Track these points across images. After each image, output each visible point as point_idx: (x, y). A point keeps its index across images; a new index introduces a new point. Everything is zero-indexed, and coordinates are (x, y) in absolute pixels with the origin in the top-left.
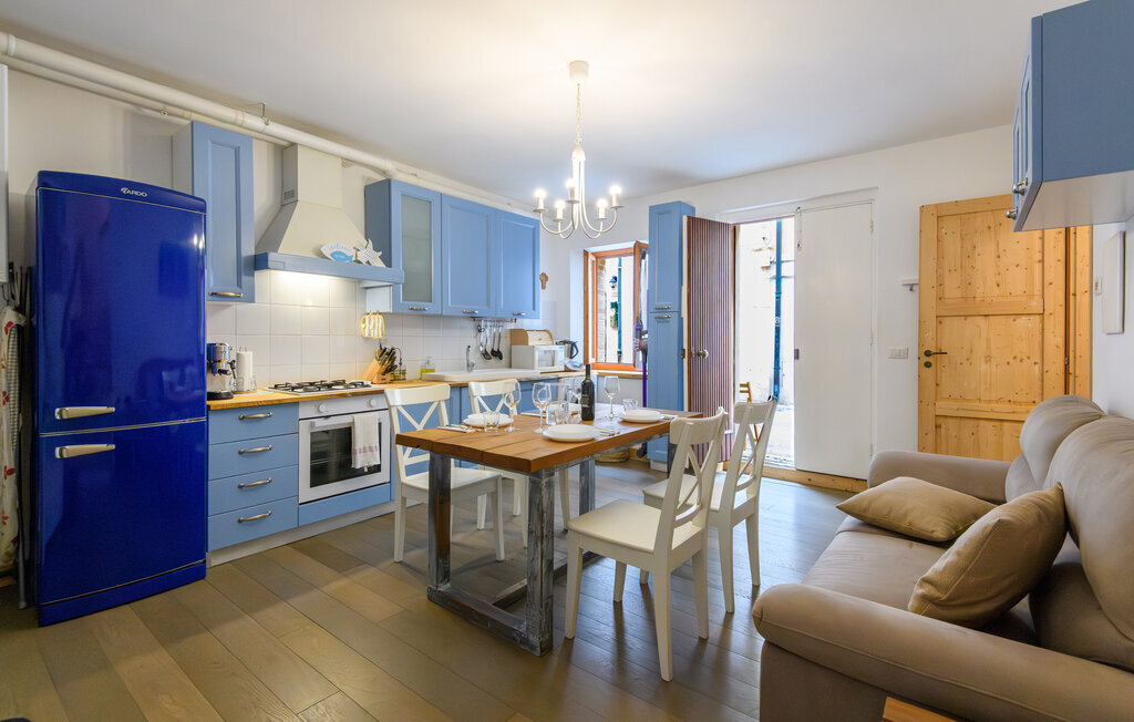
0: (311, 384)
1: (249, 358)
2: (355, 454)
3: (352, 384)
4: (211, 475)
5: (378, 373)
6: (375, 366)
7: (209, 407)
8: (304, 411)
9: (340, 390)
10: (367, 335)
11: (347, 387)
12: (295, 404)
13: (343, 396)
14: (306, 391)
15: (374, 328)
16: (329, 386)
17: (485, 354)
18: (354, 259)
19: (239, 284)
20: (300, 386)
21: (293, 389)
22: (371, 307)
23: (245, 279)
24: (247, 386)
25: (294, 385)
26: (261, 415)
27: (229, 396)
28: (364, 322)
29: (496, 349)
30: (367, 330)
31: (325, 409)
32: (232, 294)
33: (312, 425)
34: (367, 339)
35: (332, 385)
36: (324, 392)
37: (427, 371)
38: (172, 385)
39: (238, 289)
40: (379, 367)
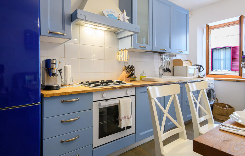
0: (98, 82)
1: (70, 68)
2: (121, 120)
3: (117, 82)
4: (45, 137)
5: (126, 77)
6: (125, 74)
7: (42, 95)
8: (96, 97)
9: (111, 85)
10: (120, 60)
11: (115, 83)
12: (91, 93)
13: (115, 89)
14: (97, 85)
15: (124, 56)
16: (107, 83)
17: (164, 70)
18: (118, 19)
19: (64, 29)
20: (93, 83)
21: (90, 84)
22: (122, 47)
23: (66, 26)
24: (68, 82)
25: (90, 82)
26: (74, 100)
27: (58, 88)
28: (118, 54)
29: (168, 68)
30: (120, 58)
31: (106, 96)
32: (60, 33)
33: (100, 104)
34: (119, 62)
35: (108, 83)
36: (105, 87)
37: (144, 77)
38: (30, 81)
39: (63, 31)
40: (126, 74)
